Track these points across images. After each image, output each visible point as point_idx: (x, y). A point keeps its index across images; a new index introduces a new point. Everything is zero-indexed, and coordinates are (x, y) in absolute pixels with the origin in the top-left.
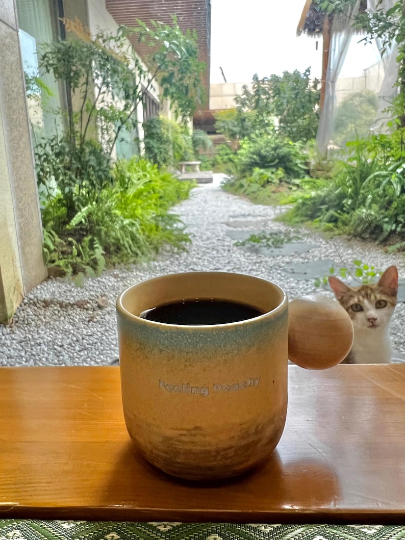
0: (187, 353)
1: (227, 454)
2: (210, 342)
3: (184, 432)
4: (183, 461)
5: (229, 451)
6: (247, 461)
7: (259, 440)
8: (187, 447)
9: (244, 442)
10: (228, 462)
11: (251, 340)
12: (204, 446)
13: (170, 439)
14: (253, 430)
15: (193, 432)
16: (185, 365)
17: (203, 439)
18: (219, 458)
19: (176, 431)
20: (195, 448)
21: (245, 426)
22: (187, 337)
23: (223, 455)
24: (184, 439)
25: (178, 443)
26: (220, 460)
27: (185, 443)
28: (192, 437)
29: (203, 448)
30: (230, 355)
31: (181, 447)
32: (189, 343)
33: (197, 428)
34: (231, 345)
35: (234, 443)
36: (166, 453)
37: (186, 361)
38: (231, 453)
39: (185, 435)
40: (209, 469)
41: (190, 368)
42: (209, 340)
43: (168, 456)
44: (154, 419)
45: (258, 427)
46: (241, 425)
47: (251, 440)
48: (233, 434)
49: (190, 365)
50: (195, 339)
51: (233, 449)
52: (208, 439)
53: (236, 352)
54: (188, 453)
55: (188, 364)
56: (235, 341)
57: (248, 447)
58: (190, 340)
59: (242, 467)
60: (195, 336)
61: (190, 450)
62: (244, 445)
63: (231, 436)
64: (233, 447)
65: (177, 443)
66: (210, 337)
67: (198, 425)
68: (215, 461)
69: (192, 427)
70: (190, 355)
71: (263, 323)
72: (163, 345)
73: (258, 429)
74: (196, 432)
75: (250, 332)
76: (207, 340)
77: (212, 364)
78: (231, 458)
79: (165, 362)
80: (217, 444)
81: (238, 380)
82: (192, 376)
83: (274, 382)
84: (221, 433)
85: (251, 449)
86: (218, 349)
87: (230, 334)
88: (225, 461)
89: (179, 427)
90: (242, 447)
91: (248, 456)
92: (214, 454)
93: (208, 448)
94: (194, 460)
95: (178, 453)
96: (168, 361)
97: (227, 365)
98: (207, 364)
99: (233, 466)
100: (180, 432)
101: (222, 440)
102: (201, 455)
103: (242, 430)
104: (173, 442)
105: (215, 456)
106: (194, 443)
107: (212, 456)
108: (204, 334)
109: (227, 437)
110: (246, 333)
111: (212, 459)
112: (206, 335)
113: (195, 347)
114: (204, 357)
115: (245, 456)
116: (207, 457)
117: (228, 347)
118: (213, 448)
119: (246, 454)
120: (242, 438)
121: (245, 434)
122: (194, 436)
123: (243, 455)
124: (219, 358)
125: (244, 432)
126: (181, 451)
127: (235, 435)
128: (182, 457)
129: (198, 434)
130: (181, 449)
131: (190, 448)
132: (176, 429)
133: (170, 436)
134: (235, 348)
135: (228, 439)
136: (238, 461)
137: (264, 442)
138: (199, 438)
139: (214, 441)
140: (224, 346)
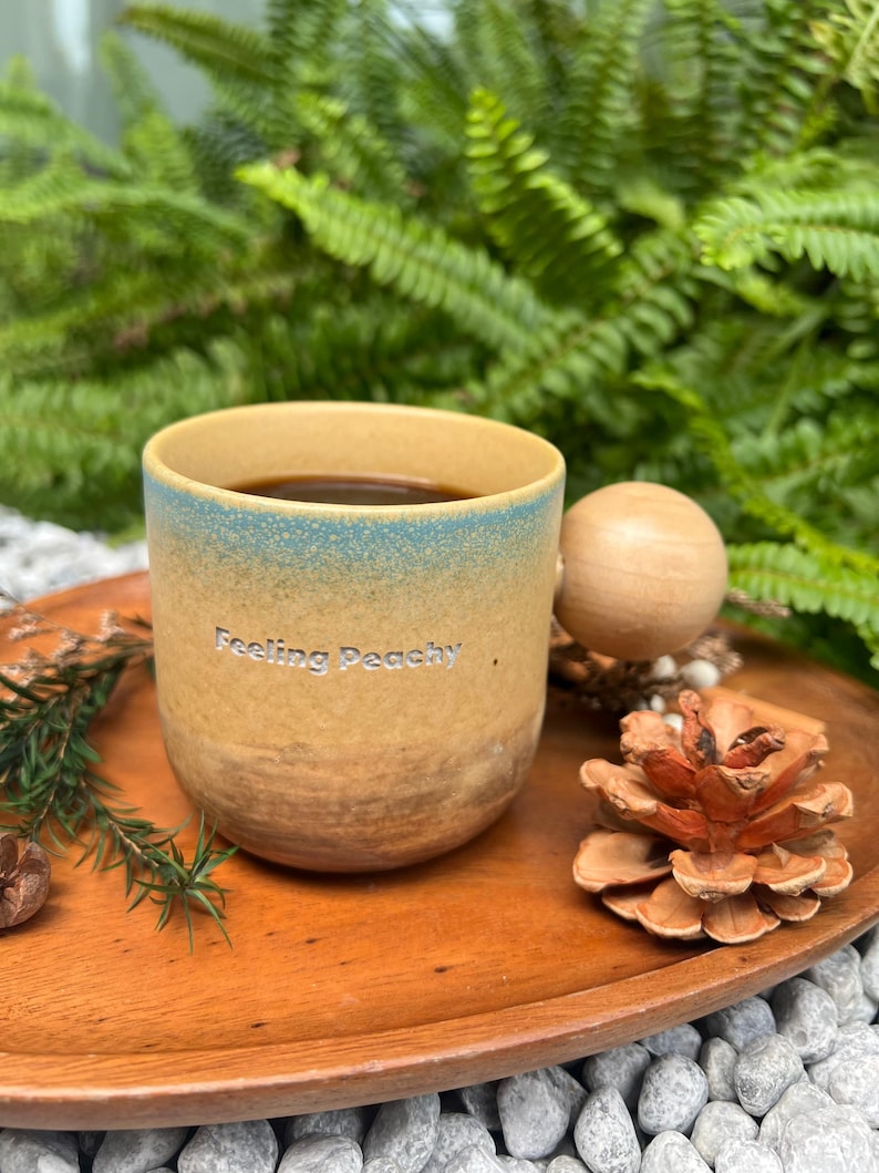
0: (281, 565)
1: (366, 813)
2: (335, 542)
3: (270, 754)
4: (267, 818)
5: (371, 807)
6: (417, 834)
7: (447, 793)
9: (410, 791)
10: (370, 830)
11: (439, 554)
12: (314, 790)
13: (236, 766)
14: (433, 767)
15: (290, 756)
16: (275, 596)
17: (311, 773)
18: (347, 819)
19: (251, 749)
20: (293, 793)
21: (415, 755)
22: (282, 525)
23: (356, 815)
24: (268, 768)
25: (258, 778)
26: (350, 825)
27: (269, 777)
28: (288, 768)
29: (313, 795)
30: (384, 582)
31: (262, 787)
32: (285, 541)
33: (299, 746)
34: (388, 559)
35: (383, 789)
36: (231, 798)
37: (278, 586)
38: (376, 811)
39: (271, 760)
40: (323, 842)
41: (285, 603)
42: (333, 538)
43: (234, 806)
44: (205, 717)
45: (445, 762)
46: (404, 749)
47: (425, 789)
48: (382, 769)
49: (287, 596)
50: (299, 532)
51: (383, 805)
52: (321, 773)
53: (400, 577)
54: (276, 801)
55: (281, 593)
56: (399, 550)
57: (420, 801)
58: (286, 536)
59: (404, 846)
61: (281, 794)
62: (412, 797)
63: (379, 772)
64: (381, 799)
65: (251, 776)
66: (335, 532)
67: (302, 739)
68: (339, 824)
69: (285, 742)
70: (287, 570)
71: (474, 515)
72: (226, 542)
73: (445, 766)
74: (295, 755)
75: (437, 532)
76: (327, 539)
77: (339, 598)
78: (375, 822)
79: (230, 584)
80: (343, 789)
81: (401, 644)
82: (291, 622)
83: (495, 662)
84: (356, 764)
85: (427, 808)
86: (356, 565)
87: (386, 530)
88: (361, 828)
89: (258, 741)
90: (404, 802)
91: (420, 823)
92: (336, 809)
93: (322, 794)
94: (290, 819)
95: (256, 799)
96: (237, 583)
97: (377, 605)
98: (327, 597)
99: (382, 841)
100: (260, 753)
101: (355, 781)
102: (306, 810)
103: (404, 762)
104: (244, 774)
105: (339, 815)
106: (290, 779)
107: (330, 813)
108: (323, 524)
109: (370, 775)
110: (428, 533)
111: (331, 820)
112: (328, 526)
113: (298, 554)
114: (320, 580)
115: (410, 823)
116: (318, 814)
117: (381, 562)
118: (335, 796)
119: (414, 818)
120: (406, 780)
121: (414, 774)
122: (291, 764)
123: (405, 821)
124: (358, 587)
125: (410, 766)
126: (261, 796)
127: (388, 771)
128: (264, 809)
129: (300, 760)
130: (262, 791)
131: (281, 791)
132: (250, 746)
133: (237, 759)
134: (397, 565)
135: (370, 780)
136: (393, 831)
137: (460, 796)
138: (301, 770)
139: (338, 780)
140: (370, 557)
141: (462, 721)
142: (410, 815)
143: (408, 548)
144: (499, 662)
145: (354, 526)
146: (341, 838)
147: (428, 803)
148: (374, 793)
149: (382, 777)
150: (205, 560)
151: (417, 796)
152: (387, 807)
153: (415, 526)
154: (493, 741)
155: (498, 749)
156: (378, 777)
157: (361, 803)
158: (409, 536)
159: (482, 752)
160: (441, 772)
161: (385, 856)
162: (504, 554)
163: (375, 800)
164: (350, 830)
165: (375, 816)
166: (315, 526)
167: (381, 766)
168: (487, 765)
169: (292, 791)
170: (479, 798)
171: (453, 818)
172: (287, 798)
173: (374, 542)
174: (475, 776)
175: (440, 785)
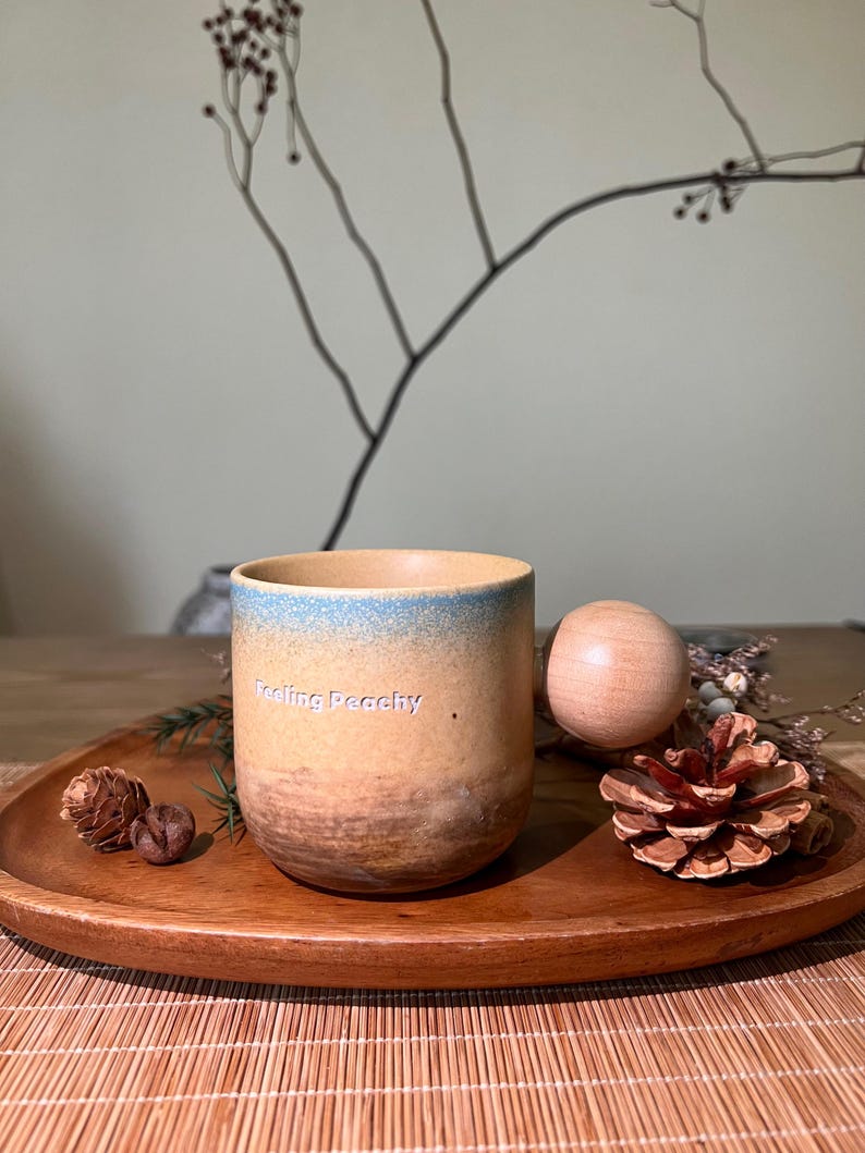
0: (292, 630)
1: (354, 830)
2: (325, 613)
3: (287, 776)
4: (286, 831)
5: (357, 825)
6: (396, 855)
8: (291, 805)
9: (386, 815)
10: (358, 845)
11: (399, 624)
12: (315, 807)
13: (267, 788)
14: (404, 797)
15: (299, 777)
16: (289, 653)
17: (313, 792)
18: (340, 834)
19: (275, 773)
20: (301, 809)
21: (389, 783)
22: (292, 602)
23: (346, 831)
24: (287, 789)
25: (280, 797)
26: (342, 839)
27: (285, 795)
28: (298, 787)
29: (314, 811)
30: (359, 642)
31: (282, 804)
32: (295, 613)
33: (305, 770)
34: (361, 625)
35: (366, 812)
36: (264, 816)
37: (290, 645)
38: (361, 828)
39: (287, 781)
40: (325, 853)
41: (295, 658)
42: (323, 609)
43: (267, 822)
45: (414, 793)
46: (379, 778)
47: (399, 815)
48: (363, 792)
49: (296, 653)
50: (302, 606)
51: (365, 823)
52: (320, 793)
53: (370, 639)
54: (292, 816)
55: (292, 650)
56: (369, 619)
57: (395, 826)
58: (295, 609)
59: (386, 864)
60: (303, 602)
61: (294, 810)
62: (387, 820)
63: (361, 796)
64: (364, 818)
65: (275, 796)
66: (325, 606)
67: (307, 765)
68: (334, 838)
69: (295, 767)
70: (296, 634)
71: (426, 597)
72: (262, 616)
73: (415, 797)
74: (302, 777)
75: (396, 608)
76: (320, 610)
77: (329, 654)
78: (361, 838)
79: (263, 646)
80: (335, 807)
81: (373, 691)
82: (298, 672)
83: (455, 716)
84: (344, 786)
85: (401, 831)
86: (339, 629)
87: (359, 605)
88: (350, 843)
89: (280, 766)
90: (381, 824)
91: (396, 845)
92: (331, 824)
93: (321, 811)
94: (301, 831)
95: (279, 815)
96: (267, 645)
97: (354, 660)
98: (320, 653)
99: (366, 858)
100: (281, 776)
101: (345, 800)
102: (310, 824)
103: (381, 789)
104: (272, 795)
105: (333, 829)
106: (300, 797)
107: (327, 827)
108: (317, 600)
109: (354, 797)
110: (390, 607)
111: (328, 834)
112: (320, 601)
113: (303, 621)
114: (316, 640)
115: (388, 842)
116: (319, 828)
117: (356, 628)
118: (330, 813)
119: (391, 840)
120: (382, 804)
121: (389, 799)
122: (300, 784)
123: (384, 841)
124: (340, 646)
125: (385, 793)
126: (282, 812)
127: (368, 795)
128: (284, 823)
129: (307, 782)
130: (282, 808)
131: (294, 807)
132: (274, 771)
133: (267, 782)
134: (368, 631)
135: (355, 801)
136: (375, 848)
137: (430, 827)
138: (306, 790)
139: (331, 800)
140: (349, 624)
141: (427, 761)
142: (388, 836)
143: (375, 618)
144: (458, 715)
145: (337, 602)
146: (336, 851)
147: (403, 828)
148: (358, 813)
149: (363, 799)
150: (251, 631)
151: (391, 820)
152: (369, 826)
153: (379, 602)
154: (458, 783)
155: (463, 792)
156: (361, 799)
157: (348, 820)
158: (375, 609)
159: (447, 791)
160: (411, 801)
161: (371, 871)
162: (455, 629)
163: (359, 819)
164: (342, 843)
165: (360, 833)
166: (312, 601)
167: (363, 789)
168: (454, 804)
169: (301, 807)
170: (449, 832)
171: (427, 846)
172: (298, 813)
173: (350, 611)
174: (442, 811)
175: (412, 814)
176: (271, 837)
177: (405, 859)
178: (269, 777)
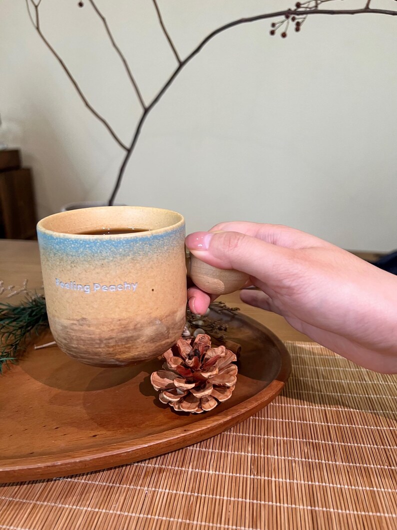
0: (72, 256)
1: (109, 343)
2: (88, 247)
3: (75, 322)
4: (76, 346)
5: (110, 341)
6: (129, 352)
7: (138, 337)
8: (78, 334)
9: (124, 336)
10: (111, 349)
11: (125, 251)
12: (90, 335)
13: (66, 327)
14: (131, 327)
15: (81, 322)
16: (71, 266)
17: (88, 328)
18: (103, 346)
19: (69, 321)
20: (83, 336)
21: (124, 322)
22: (71, 242)
23: (105, 344)
24: (75, 327)
25: (72, 331)
26: (104, 348)
27: (75, 330)
28: (81, 327)
29: (90, 336)
30: (106, 260)
31: (74, 334)
32: (73, 247)
33: (84, 319)
34: (107, 253)
35: (114, 335)
36: (65, 339)
37: (72, 263)
38: (112, 343)
39: (75, 324)
40: (96, 354)
41: (75, 268)
42: (87, 246)
43: (67, 342)
45: (136, 325)
46: (120, 320)
47: (129, 335)
48: (112, 327)
49: (75, 266)
50: (76, 244)
51: (114, 340)
52: (92, 328)
53: (111, 259)
54: (79, 339)
55: (73, 265)
56: (110, 250)
57: (128, 340)
58: (73, 246)
59: (125, 356)
60: (76, 242)
61: (80, 337)
62: (124, 338)
63: (111, 328)
64: (113, 338)
65: (70, 331)
66: (88, 244)
67: (85, 317)
68: (100, 348)
69: (79, 318)
70: (74, 257)
71: (137, 238)
72: (56, 249)
73: (136, 327)
74: (83, 322)
75: (123, 244)
76: (85, 246)
77: (91, 266)
78: (113, 347)
79: (58, 263)
80: (100, 334)
81: (114, 282)
82: (77, 275)
83: (153, 290)
84: (103, 325)
85: (131, 342)
86: (96, 255)
87: (105, 243)
88: (107, 349)
89: (71, 318)
90: (122, 340)
91: (129, 348)
92: (98, 342)
93: (93, 336)
94: (84, 345)
95: (72, 339)
96: (60, 263)
97: (104, 268)
98: (87, 266)
99: (116, 354)
100: (72, 322)
101: (104, 331)
102: (88, 342)
103: (120, 325)
104: (68, 330)
105: (99, 344)
106: (82, 331)
107: (97, 343)
108: (84, 241)
109: (108, 329)
110: (120, 244)
111: (97, 346)
112: (86, 242)
113: (77, 251)
114: (85, 260)
115: (125, 347)
116: (93, 344)
117: (104, 254)
118: (97, 337)
119: (127, 346)
120: (121, 331)
121: (124, 329)
122: (82, 325)
123: (123, 347)
124: (97, 262)
125: (123, 326)
126: (74, 338)
127: (115, 328)
128: (75, 342)
129: (84, 324)
130: (74, 336)
131: (80, 335)
132: (69, 320)
133: (65, 325)
134: (110, 255)
135: (109, 331)
136: (119, 350)
137: (144, 338)
138: (85, 328)
139: (98, 331)
140: (100, 252)
141: (141, 310)
142: (125, 344)
143: (113, 249)
144: (155, 290)
145: (94, 242)
146: (101, 353)
147: (132, 341)
148: (111, 336)
149: (113, 330)
150: (51, 255)
151: (126, 337)
152: (116, 341)
153: (115, 242)
154: (155, 319)
155: (158, 322)
156: (112, 330)
157: (106, 339)
158: (113, 245)
159: (151, 323)
160: (135, 329)
161: (118, 360)
162: (151, 251)
163: (112, 338)
164: (104, 349)
165: (112, 344)
166: (81, 242)
167: (112, 326)
168: (154, 328)
169: (83, 335)
170: (152, 340)
171: (143, 347)
172: (82, 338)
173: (101, 246)
174: (149, 331)
175: (135, 334)
176: (69, 348)
177: (134, 353)
178: (66, 323)
